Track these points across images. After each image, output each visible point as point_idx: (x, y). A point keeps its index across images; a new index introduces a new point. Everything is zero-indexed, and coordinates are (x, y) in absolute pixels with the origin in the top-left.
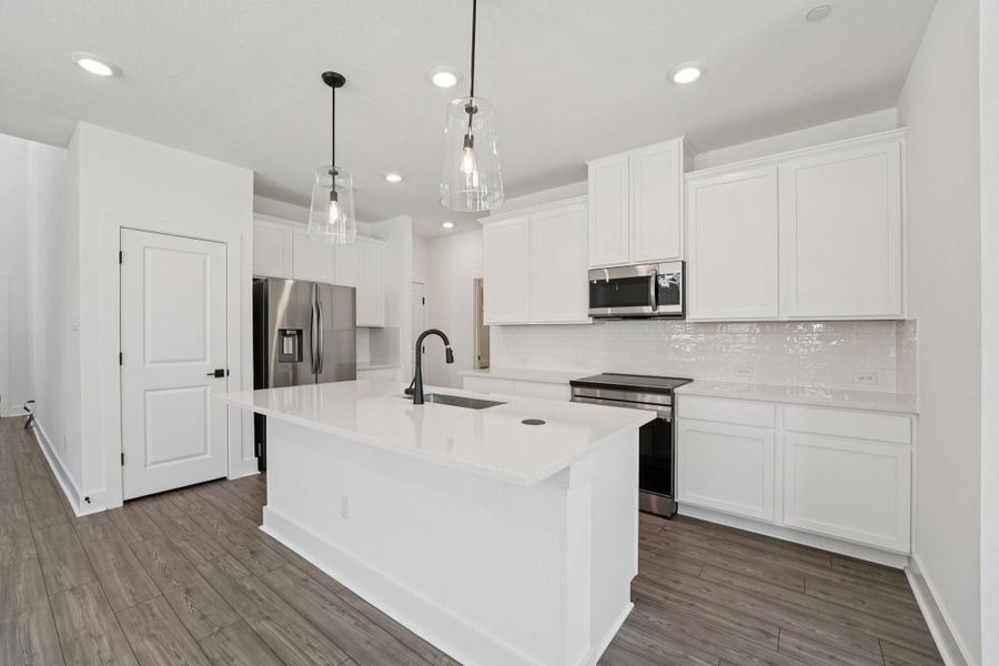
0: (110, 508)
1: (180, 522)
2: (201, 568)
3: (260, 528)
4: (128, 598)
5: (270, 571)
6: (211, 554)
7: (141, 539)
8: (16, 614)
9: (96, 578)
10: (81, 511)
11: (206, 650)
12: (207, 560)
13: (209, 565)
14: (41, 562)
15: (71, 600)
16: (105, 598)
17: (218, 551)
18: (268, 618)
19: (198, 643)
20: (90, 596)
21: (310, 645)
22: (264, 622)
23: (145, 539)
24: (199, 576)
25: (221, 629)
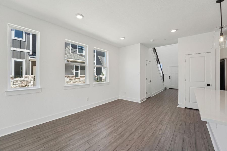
0: (183, 107)
1: (191, 115)
2: (187, 123)
3: (206, 124)
4: (173, 120)
5: (199, 132)
6: (191, 122)
7: (182, 114)
8: (161, 114)
9: (172, 115)
10: (178, 106)
11: (175, 133)
12: (189, 123)
13: (188, 123)
14: (168, 110)
15: (167, 116)
16: (170, 118)
17: (192, 123)
18: (189, 137)
19: (175, 131)
20: (169, 117)
21: (191, 147)
22: (187, 137)
23: (183, 114)
24: (185, 124)
25: (180, 132)
